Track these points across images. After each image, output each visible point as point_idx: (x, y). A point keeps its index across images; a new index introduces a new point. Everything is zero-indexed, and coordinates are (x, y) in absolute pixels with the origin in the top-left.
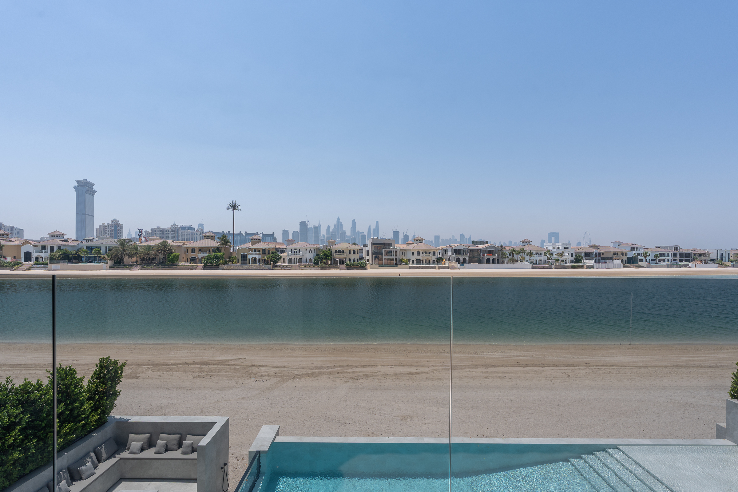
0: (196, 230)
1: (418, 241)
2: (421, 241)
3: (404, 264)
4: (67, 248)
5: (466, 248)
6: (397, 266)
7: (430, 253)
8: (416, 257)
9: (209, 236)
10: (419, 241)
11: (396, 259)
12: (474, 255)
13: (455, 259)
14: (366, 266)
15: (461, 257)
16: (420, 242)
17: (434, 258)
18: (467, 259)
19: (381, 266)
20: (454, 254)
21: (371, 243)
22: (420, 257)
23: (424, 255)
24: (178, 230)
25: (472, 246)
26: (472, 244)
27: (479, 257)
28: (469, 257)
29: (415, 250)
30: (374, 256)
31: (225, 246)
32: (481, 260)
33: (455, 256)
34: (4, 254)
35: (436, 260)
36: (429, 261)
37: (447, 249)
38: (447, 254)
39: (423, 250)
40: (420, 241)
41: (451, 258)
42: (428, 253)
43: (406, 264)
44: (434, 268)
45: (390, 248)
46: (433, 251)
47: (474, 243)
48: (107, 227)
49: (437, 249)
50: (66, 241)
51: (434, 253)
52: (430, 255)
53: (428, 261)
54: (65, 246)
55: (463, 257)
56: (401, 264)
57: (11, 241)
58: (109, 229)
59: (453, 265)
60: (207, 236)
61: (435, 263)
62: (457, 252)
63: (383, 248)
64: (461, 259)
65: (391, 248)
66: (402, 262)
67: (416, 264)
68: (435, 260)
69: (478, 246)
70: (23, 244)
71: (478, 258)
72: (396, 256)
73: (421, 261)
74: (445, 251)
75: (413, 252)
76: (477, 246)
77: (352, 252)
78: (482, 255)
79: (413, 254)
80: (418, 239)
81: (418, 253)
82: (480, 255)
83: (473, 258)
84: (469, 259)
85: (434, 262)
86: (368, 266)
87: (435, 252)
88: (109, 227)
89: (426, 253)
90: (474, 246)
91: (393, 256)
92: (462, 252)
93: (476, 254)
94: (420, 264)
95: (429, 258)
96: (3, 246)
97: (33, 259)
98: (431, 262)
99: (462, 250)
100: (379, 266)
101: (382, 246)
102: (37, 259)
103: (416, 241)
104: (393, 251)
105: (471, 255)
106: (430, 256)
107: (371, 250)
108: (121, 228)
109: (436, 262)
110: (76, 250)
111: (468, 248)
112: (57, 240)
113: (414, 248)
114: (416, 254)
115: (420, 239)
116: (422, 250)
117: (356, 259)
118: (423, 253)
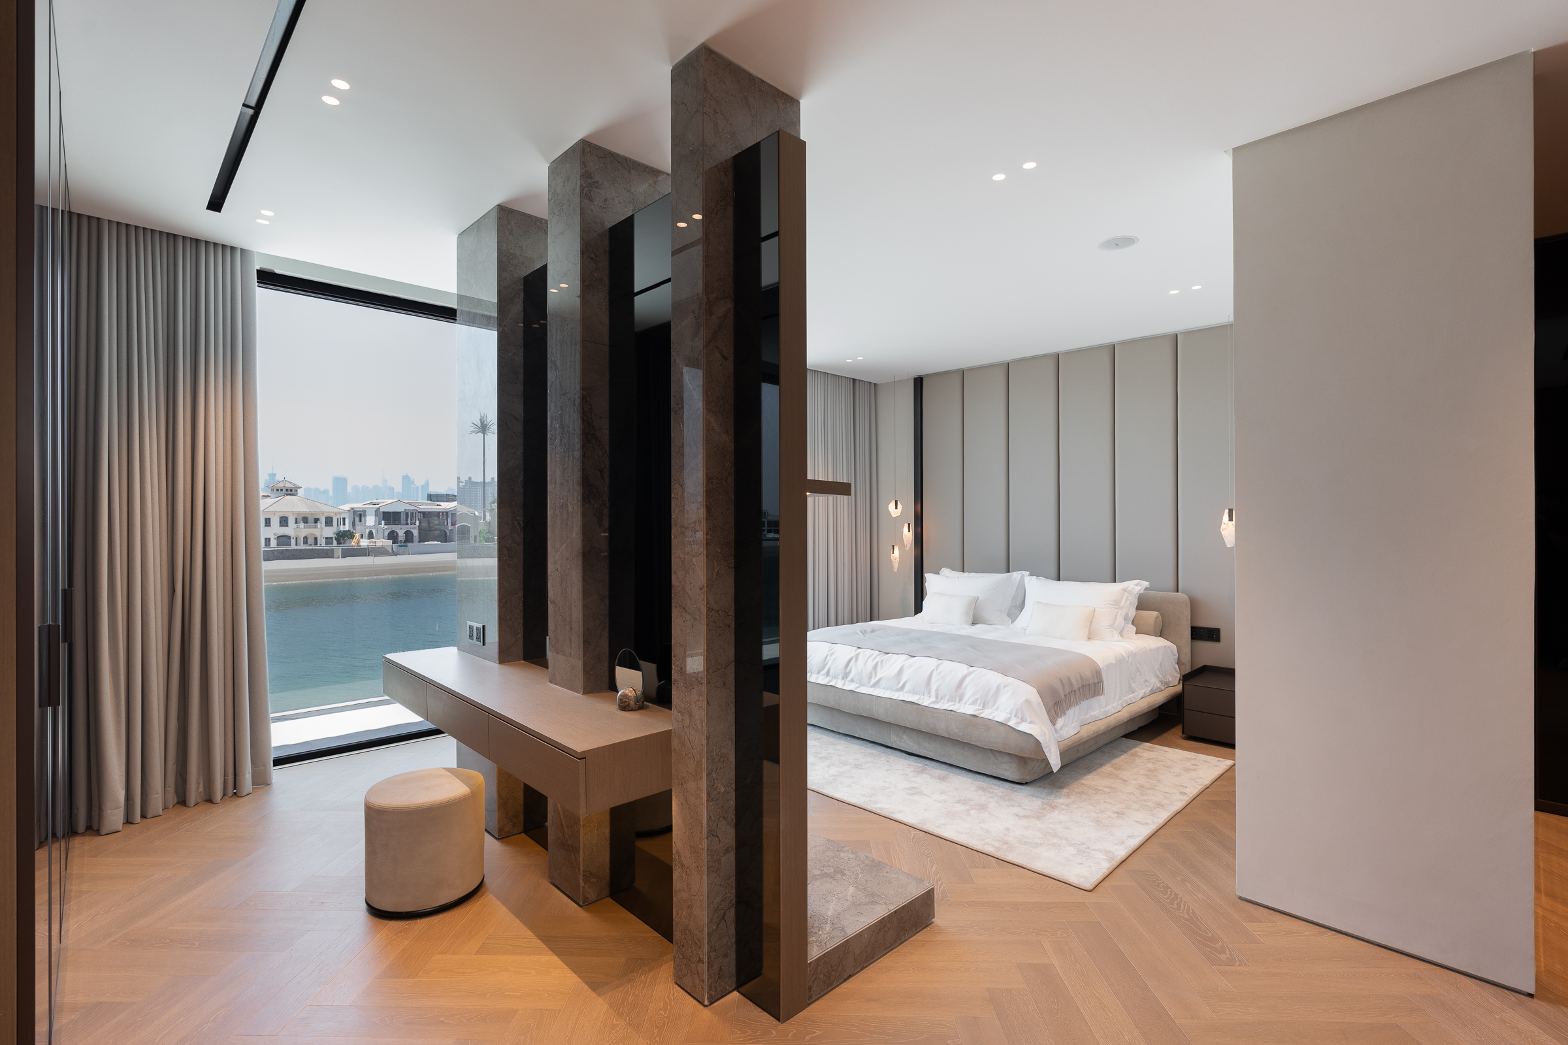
1: (282, 490)
2: (291, 490)
5: (412, 508)
7: (316, 520)
10: (284, 491)
12: (431, 524)
13: (386, 534)
15: (401, 529)
16: (289, 492)
17: (330, 532)
18: (416, 533)
20: (383, 522)
22: (289, 531)
23: (302, 525)
25: (427, 504)
26: (428, 500)
27: (443, 528)
28: (420, 529)
29: (274, 513)
32: (448, 534)
33: (386, 527)
35: (334, 536)
36: (316, 539)
37: (365, 511)
38: (365, 523)
39: (298, 514)
40: (287, 490)
41: (374, 531)
42: (311, 519)
44: (329, 556)
46: (326, 515)
47: (431, 497)
49: (336, 510)
51: (329, 522)
52: (319, 525)
53: (311, 541)
55: (406, 528)
59: (380, 546)
61: (332, 543)
62: (390, 518)
64: (401, 531)
68: (331, 538)
69: (441, 503)
71: (441, 530)
73: (293, 541)
74: (359, 515)
75: (266, 519)
76: (438, 505)
78: (449, 524)
79: (268, 522)
80: (281, 485)
81: (284, 521)
82: (446, 524)
83: (430, 531)
84: (420, 533)
85: (329, 540)
87: (331, 518)
89: (305, 520)
90: (430, 505)
92: (403, 517)
93: (437, 522)
95: (315, 532)
98: (321, 541)
99: (402, 514)
103: (277, 490)
105: (424, 524)
106: (319, 527)
109: (335, 542)
111: (417, 509)
113: (271, 509)
114: (275, 522)
115: (288, 485)
116: (293, 513)
118: (296, 519)
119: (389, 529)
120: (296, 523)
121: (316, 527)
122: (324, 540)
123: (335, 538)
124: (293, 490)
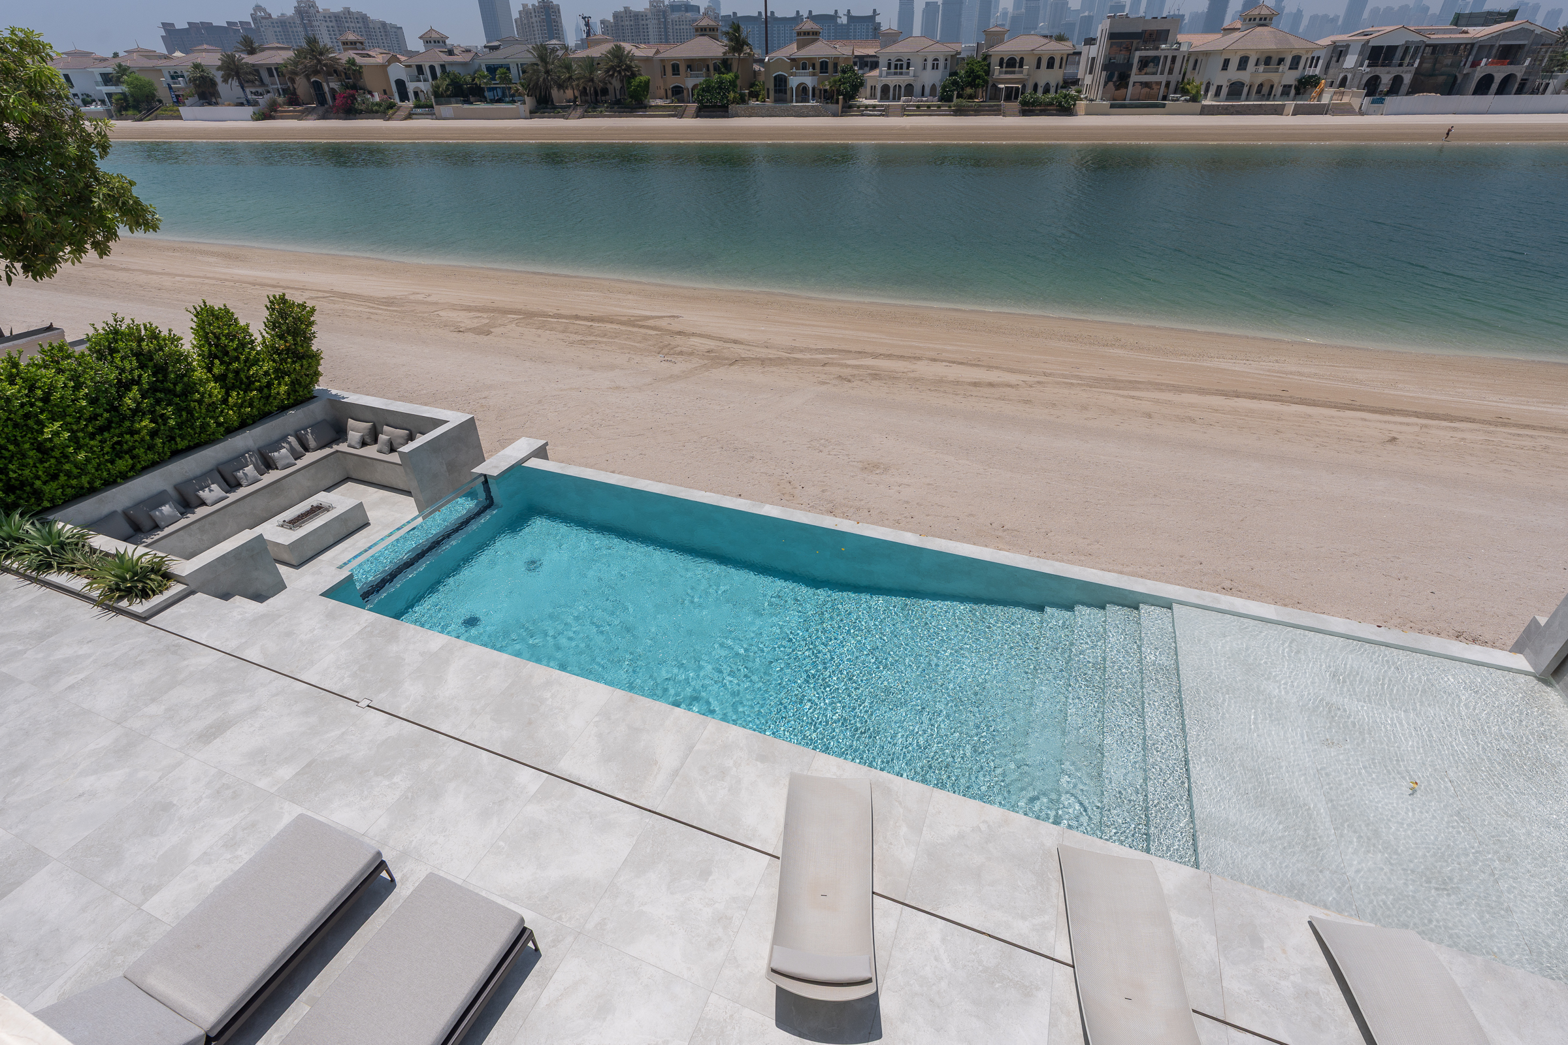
0: (701, 13)
1: (1255, 19)
2: (1266, 18)
3: (1186, 100)
4: (456, 70)
5: (1418, 38)
6: (1164, 106)
7: (1281, 61)
8: (1233, 74)
9: (705, 30)
10: (1258, 19)
11: (1168, 84)
12: (1438, 65)
13: (1364, 81)
14: (1074, 105)
15: (1389, 72)
16: (1262, 22)
17: (1290, 77)
18: (1408, 78)
19: (1118, 105)
20: (1367, 62)
21: (1104, 32)
22: (1245, 76)
23: (1261, 68)
24: (664, 12)
25: (1445, 32)
26: (1451, 24)
27: (1455, 70)
28: (1417, 73)
29: (1236, 51)
30: (1104, 73)
31: (739, 55)
32: (1459, 81)
33: (1369, 69)
34: (369, 86)
35: (1295, 83)
36: (1272, 87)
37: (1349, 46)
38: (1342, 64)
39: (1262, 52)
40: (1262, 19)
41: (1349, 76)
42: (1275, 60)
43: (1194, 99)
44: (1278, 111)
45: (1157, 48)
46: (1295, 53)
47: (1458, 19)
48: (533, 15)
49: (1309, 45)
50: (450, 52)
51: (1295, 62)
52: (1281, 68)
53: (1265, 90)
54: (452, 64)
55: (1396, 71)
56: (1178, 100)
57: (369, 56)
58: (537, 19)
59: (1346, 99)
60: (702, 30)
61: (1288, 94)
62: (1378, 55)
63: (1137, 49)
64: (1386, 79)
65: (1163, 46)
66: (1184, 92)
67: (1227, 100)
68: (1290, 86)
69: (1470, 29)
70: (390, 62)
71: (1449, 75)
72: (1171, 72)
73: (1246, 90)
74: (1339, 52)
75: (1225, 60)
76: (1464, 32)
77: (1044, 64)
78: (1468, 64)
79: (1226, 63)
80: (1258, 12)
81: (1243, 63)
82: (1462, 64)
83: (1431, 75)
84: (1414, 79)
85: (1286, 90)
86: (1081, 105)
87: (1300, 58)
88: (537, 14)
89: (1268, 61)
90: (1452, 32)
91: (1162, 73)
92: (1400, 53)
93: (1449, 62)
94: (1239, 100)
95: (1274, 77)
96: (361, 67)
97: (411, 95)
98: (1276, 89)
99: (1400, 49)
100: (1112, 106)
101: (1135, 42)
102: (416, 94)
103: (1250, 19)
104: (1166, 57)
105: (1426, 65)
106: (1280, 70)
107: (1100, 54)
108: (558, 14)
109: (1293, 91)
110: (472, 73)
111: (1427, 39)
112: (437, 50)
113: (1234, 47)
114: (1234, 64)
115: (1265, 11)
116: (1257, 51)
117: (1053, 84)
118: (1258, 59)
119: (1371, 72)
120: (1256, 65)
121: (1277, 71)
122: (1281, 89)
123: (1295, 86)
124: (1268, 19)
